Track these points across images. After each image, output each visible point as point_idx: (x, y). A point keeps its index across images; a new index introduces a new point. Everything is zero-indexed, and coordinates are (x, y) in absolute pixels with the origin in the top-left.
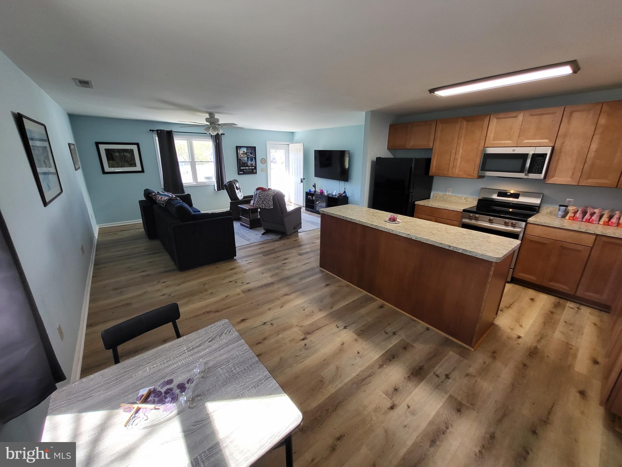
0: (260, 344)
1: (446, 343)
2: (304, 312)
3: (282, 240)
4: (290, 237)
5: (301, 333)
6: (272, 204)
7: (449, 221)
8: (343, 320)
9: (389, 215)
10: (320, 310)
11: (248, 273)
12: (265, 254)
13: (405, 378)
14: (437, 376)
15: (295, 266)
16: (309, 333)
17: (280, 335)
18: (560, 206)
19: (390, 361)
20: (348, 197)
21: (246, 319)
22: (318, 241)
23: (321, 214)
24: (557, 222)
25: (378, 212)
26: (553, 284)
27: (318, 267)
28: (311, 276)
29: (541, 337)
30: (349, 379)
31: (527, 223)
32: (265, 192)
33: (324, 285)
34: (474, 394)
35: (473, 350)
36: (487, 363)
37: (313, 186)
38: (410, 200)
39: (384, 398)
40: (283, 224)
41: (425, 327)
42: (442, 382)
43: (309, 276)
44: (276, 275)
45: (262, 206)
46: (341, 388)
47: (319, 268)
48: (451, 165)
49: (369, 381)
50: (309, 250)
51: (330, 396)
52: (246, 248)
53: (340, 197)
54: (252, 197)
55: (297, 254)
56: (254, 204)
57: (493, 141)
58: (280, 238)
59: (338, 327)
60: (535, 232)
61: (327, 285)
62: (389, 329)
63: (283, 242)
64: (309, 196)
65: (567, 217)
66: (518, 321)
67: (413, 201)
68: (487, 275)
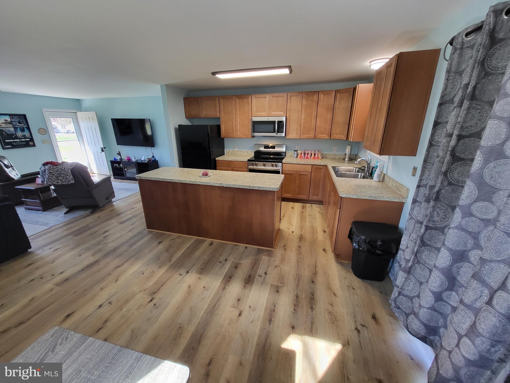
0: (101, 330)
1: (259, 252)
2: (143, 276)
3: (95, 213)
4: (103, 208)
5: (146, 296)
6: (72, 179)
7: (240, 169)
8: (184, 267)
9: (201, 171)
10: (160, 267)
11: (58, 261)
12: (77, 233)
13: (242, 289)
14: (260, 276)
15: (120, 235)
16: (155, 293)
17: (123, 309)
18: (294, 151)
19: (229, 282)
20: (158, 161)
21: (73, 313)
22: (140, 205)
23: (138, 180)
24: (295, 161)
25: (191, 170)
26: (299, 196)
27: (145, 230)
28: (141, 240)
29: (302, 228)
30: (203, 312)
31: (282, 163)
32: (58, 166)
33: (156, 243)
34: (282, 277)
35: (274, 250)
36: (283, 255)
37: (118, 154)
38: (212, 157)
39: (233, 311)
40: (91, 197)
41: (244, 247)
42: (264, 279)
43: (138, 241)
44: (99, 250)
45: (57, 182)
46: (199, 323)
47: (147, 230)
48: (234, 130)
49: (219, 305)
50: (130, 216)
51: (192, 335)
52: (45, 234)
53: (150, 162)
54: (38, 173)
55: (118, 223)
56: (44, 181)
57: (256, 112)
58: (91, 212)
59: (181, 275)
60: (287, 168)
61: (160, 243)
62: (222, 259)
63: (96, 216)
64: (115, 165)
65: (298, 157)
66: (290, 223)
67: (214, 158)
68: (274, 200)
